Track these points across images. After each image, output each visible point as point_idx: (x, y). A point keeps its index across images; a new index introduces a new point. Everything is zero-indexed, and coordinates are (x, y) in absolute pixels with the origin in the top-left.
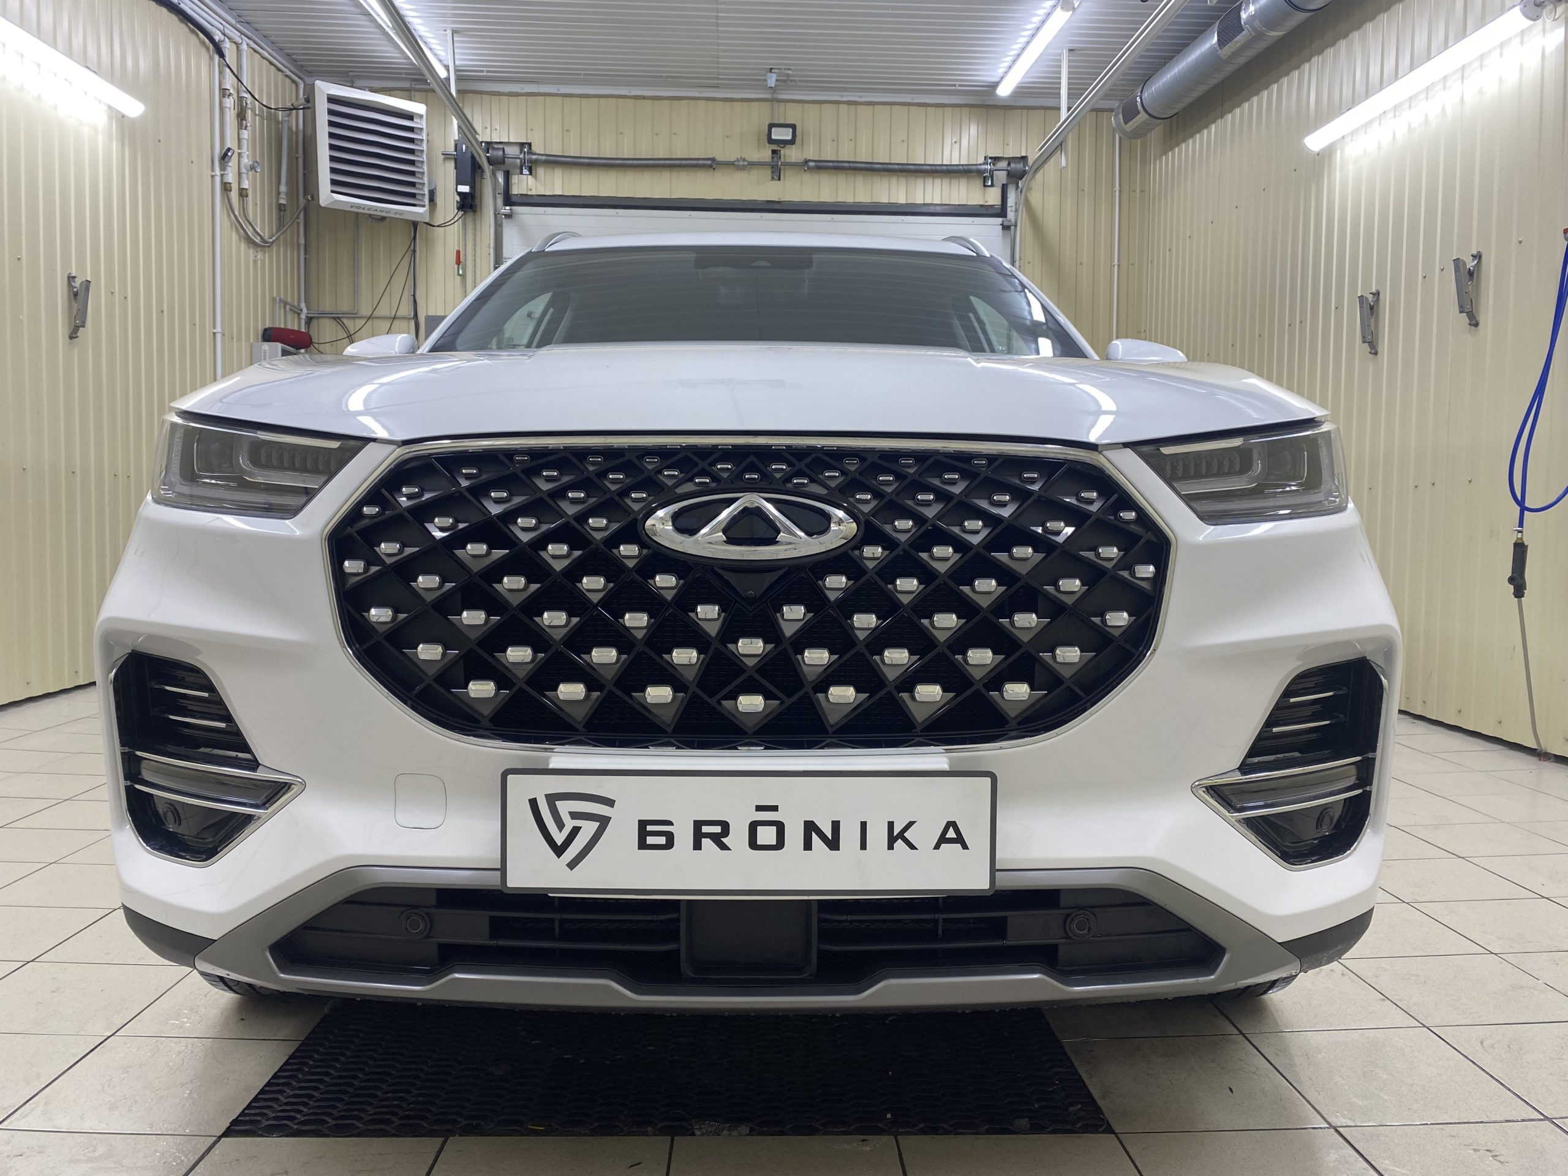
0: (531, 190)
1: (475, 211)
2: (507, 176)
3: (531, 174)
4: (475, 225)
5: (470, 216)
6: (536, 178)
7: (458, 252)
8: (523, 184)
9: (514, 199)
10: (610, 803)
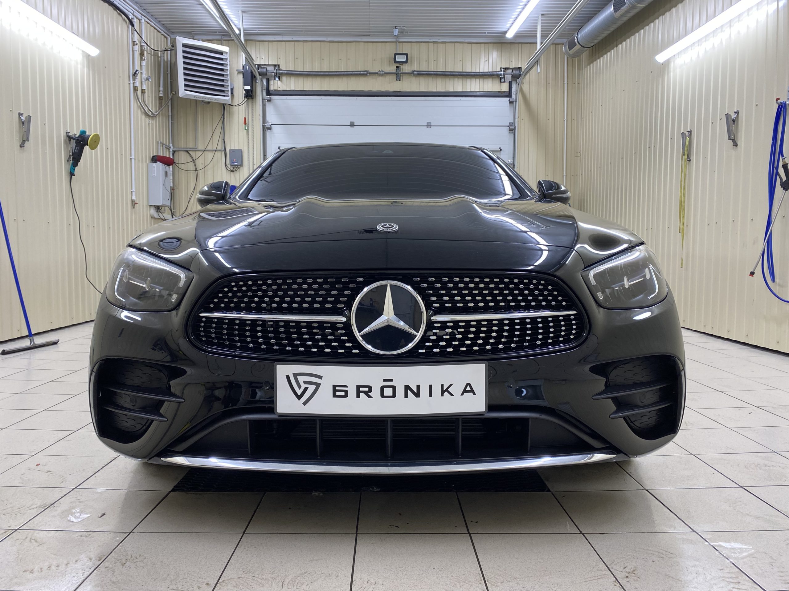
0: (279, 88)
1: (252, 98)
2: (268, 81)
3: (279, 80)
4: (253, 105)
5: (250, 101)
6: (282, 82)
7: (245, 118)
8: (276, 85)
9: (271, 92)
10: (321, 377)
